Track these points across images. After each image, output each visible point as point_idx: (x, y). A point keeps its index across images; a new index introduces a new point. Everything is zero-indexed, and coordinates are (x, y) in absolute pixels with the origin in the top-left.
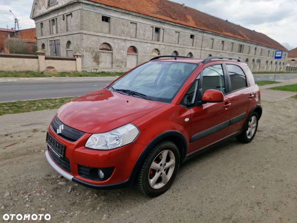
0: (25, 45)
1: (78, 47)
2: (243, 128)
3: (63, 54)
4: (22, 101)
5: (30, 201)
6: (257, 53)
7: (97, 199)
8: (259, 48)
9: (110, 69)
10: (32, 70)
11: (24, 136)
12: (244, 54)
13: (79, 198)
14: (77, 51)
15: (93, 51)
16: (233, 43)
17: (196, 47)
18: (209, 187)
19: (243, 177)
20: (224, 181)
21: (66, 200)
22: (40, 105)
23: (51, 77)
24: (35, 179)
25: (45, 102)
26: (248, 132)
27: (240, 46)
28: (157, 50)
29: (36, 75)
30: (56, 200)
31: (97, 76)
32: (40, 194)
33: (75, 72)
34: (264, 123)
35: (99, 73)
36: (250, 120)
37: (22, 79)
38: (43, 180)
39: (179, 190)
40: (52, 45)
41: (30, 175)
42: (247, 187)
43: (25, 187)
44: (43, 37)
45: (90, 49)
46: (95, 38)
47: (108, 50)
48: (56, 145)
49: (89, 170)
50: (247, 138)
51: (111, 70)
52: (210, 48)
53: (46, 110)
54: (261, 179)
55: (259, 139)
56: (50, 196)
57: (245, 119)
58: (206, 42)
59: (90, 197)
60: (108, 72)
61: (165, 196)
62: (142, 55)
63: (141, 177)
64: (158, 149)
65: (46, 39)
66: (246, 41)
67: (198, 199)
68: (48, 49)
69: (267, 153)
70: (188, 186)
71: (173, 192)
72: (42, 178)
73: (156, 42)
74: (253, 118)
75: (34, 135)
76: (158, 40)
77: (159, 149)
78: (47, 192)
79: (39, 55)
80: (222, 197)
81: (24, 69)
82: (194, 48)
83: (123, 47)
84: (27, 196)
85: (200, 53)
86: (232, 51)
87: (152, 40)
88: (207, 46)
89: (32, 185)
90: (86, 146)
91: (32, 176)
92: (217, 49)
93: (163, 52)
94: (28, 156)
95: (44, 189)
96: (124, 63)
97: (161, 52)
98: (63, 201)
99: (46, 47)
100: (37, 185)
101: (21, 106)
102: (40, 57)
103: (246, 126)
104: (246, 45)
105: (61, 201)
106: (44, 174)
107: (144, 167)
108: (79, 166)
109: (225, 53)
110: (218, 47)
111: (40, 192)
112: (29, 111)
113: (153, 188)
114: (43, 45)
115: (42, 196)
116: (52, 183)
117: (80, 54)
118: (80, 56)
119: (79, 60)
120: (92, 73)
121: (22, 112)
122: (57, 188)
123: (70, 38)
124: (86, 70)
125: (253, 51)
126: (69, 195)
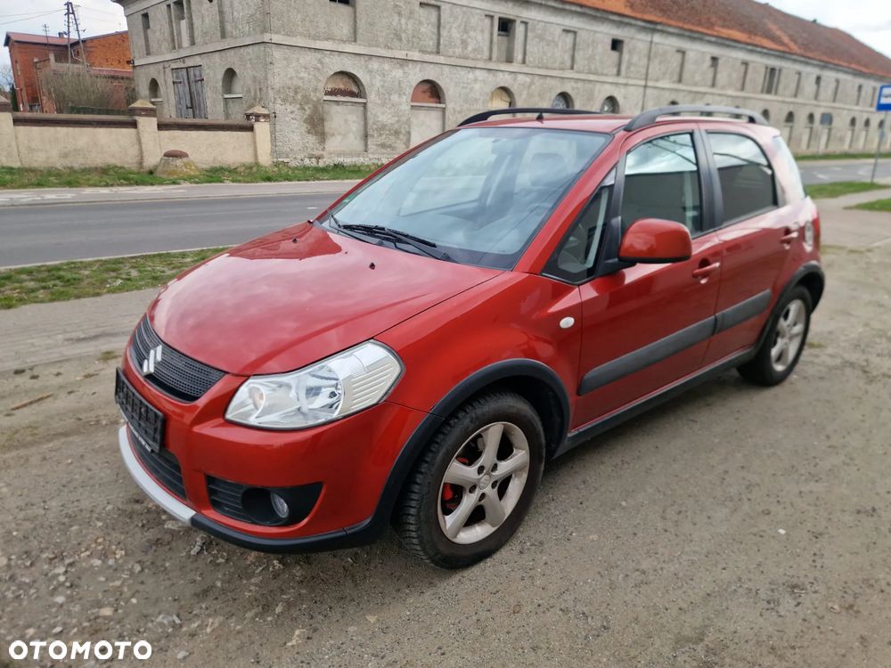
0: (101, 85)
1: (258, 87)
2: (758, 339)
3: (215, 112)
4: (81, 262)
5: (68, 584)
6: (822, 95)
7: (279, 575)
8: (829, 76)
9: (359, 156)
10: (119, 165)
11: (73, 374)
12: (780, 98)
13: (225, 574)
14: (255, 99)
15: (306, 99)
16: (746, 64)
17: (628, 77)
18: (640, 534)
19: (749, 500)
20: (689, 514)
21: (182, 582)
22: (134, 273)
23: (179, 184)
24: (92, 511)
25: (150, 264)
26: (774, 352)
27: (769, 70)
28: (505, 90)
29: (132, 179)
30: (150, 581)
31: (318, 179)
32: (104, 562)
33: (251, 168)
34: (832, 319)
35: (325, 170)
36: (784, 313)
37: (88, 191)
38: (115, 516)
39: (541, 543)
40: (180, 83)
41: (78, 501)
42: (762, 534)
43: (58, 540)
44: (151, 59)
45: (296, 93)
46: (308, 58)
47: (352, 94)
48: (140, 412)
49: (242, 491)
50: (771, 369)
51: (362, 160)
52: (674, 82)
53: (152, 289)
54: (809, 504)
55: (810, 370)
56: (133, 566)
57: (767, 312)
58: (660, 63)
59: (258, 571)
60: (355, 166)
61: (494, 566)
62: (458, 109)
63: (413, 511)
64: (468, 420)
65: (162, 64)
66: (788, 56)
67: (599, 573)
68: (167, 96)
69: (834, 419)
70: (571, 529)
71: (521, 552)
72: (114, 508)
73: (504, 67)
74: (795, 307)
75: (103, 369)
76: (509, 60)
77: (471, 421)
78: (126, 554)
79: (140, 115)
80: (677, 566)
81: (98, 160)
82: (621, 80)
83: (397, 83)
84: (61, 570)
85: (641, 97)
86: (743, 88)
87: (490, 59)
88: (664, 74)
89: (81, 532)
90: (229, 416)
91: (86, 504)
92: (696, 84)
93: (524, 96)
94: (76, 439)
95: (119, 543)
96: (401, 136)
97: (516, 97)
98: (173, 584)
99: (162, 89)
100: (98, 533)
101: (75, 279)
102: (141, 121)
103: (769, 335)
104: (788, 68)
105: (168, 583)
106: (121, 495)
107: (419, 478)
108: (210, 480)
109: (720, 95)
110: (698, 78)
111: (104, 556)
112: (98, 295)
113: (454, 543)
114: (154, 85)
115: (110, 567)
116: (143, 526)
117: (265, 112)
118: (265, 116)
119: (262, 128)
120: (306, 168)
121: (78, 297)
122: (158, 542)
123: (232, 60)
124: (286, 160)
125: (809, 86)
126: (195, 565)
